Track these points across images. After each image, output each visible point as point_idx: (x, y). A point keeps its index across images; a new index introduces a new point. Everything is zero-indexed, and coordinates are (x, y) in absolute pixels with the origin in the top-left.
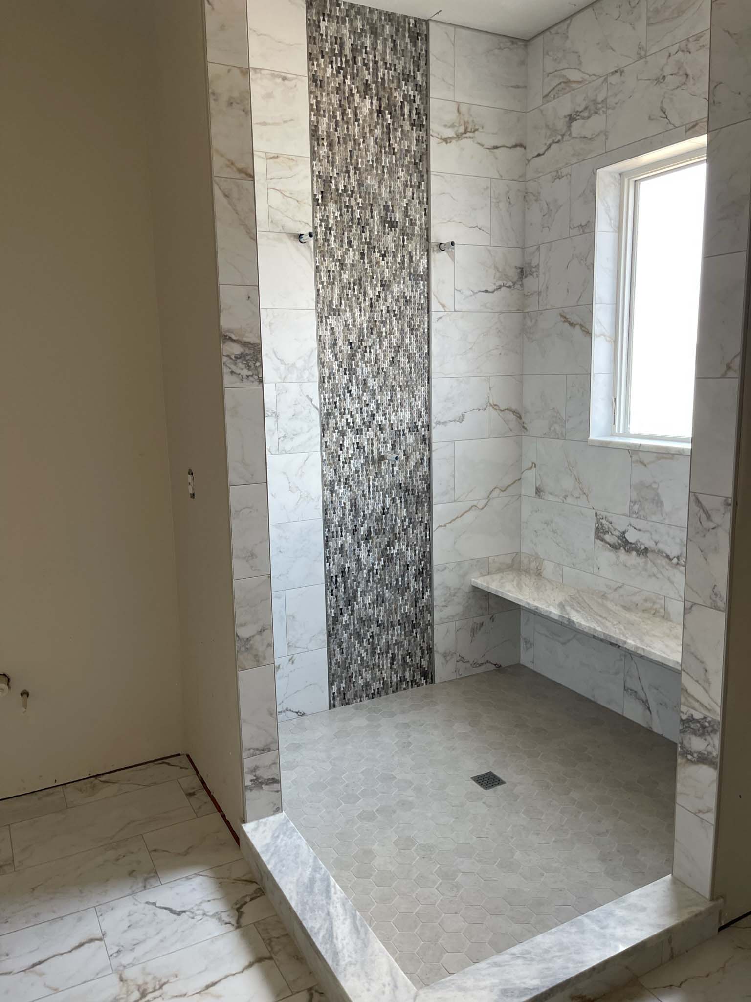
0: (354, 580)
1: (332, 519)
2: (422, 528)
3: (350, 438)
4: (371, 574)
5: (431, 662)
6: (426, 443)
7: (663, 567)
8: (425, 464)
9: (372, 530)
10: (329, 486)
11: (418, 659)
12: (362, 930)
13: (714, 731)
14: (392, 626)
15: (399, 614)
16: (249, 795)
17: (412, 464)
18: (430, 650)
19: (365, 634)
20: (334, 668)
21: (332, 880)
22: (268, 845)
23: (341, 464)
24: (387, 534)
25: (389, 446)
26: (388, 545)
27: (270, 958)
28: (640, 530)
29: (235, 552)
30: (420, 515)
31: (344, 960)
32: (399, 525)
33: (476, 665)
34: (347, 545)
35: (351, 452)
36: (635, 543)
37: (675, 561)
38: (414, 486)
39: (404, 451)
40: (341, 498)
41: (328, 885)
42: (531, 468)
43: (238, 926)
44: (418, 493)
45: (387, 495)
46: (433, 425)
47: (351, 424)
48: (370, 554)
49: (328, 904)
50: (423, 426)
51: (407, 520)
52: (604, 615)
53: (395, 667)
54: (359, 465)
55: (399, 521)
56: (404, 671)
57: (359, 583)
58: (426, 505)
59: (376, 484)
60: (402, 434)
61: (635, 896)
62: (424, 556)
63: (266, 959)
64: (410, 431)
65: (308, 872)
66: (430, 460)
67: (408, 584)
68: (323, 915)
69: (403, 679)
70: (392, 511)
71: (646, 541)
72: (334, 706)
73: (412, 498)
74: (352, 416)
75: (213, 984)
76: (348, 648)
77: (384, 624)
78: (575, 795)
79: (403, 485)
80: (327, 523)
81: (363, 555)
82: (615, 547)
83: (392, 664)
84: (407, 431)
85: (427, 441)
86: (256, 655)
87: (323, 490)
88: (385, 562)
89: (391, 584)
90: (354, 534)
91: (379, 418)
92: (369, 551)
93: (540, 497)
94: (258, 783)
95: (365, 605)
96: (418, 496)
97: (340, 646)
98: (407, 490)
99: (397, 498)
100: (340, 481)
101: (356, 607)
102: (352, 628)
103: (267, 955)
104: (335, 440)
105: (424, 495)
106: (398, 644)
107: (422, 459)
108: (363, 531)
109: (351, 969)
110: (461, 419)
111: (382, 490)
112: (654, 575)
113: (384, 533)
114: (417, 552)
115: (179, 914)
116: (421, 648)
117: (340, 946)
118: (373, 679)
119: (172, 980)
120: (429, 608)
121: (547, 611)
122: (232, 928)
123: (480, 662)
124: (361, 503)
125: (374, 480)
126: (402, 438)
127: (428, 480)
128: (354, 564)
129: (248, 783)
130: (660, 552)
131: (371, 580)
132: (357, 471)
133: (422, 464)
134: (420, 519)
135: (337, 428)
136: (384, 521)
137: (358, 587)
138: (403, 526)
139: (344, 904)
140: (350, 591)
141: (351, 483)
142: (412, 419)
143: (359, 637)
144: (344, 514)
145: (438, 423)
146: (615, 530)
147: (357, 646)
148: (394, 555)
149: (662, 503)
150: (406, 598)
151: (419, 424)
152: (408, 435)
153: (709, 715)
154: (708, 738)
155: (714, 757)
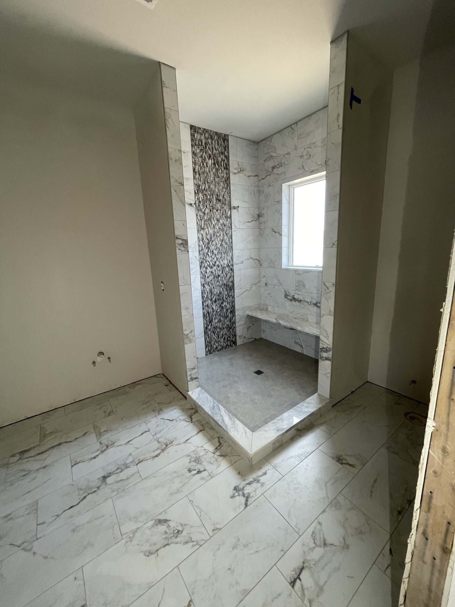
0: (212, 315)
1: (204, 296)
2: (232, 298)
3: (209, 270)
4: (217, 313)
5: (236, 339)
7: (306, 305)
8: (232, 277)
9: (217, 299)
10: (203, 285)
11: (232, 338)
12: (232, 418)
13: (330, 350)
14: (224, 329)
15: (226, 325)
16: (189, 383)
17: (228, 278)
18: (235, 335)
19: (216, 332)
20: (206, 343)
21: (220, 405)
22: (197, 398)
23: (206, 278)
25: (221, 272)
26: (222, 303)
27: (204, 430)
28: (298, 295)
29: (182, 307)
30: (231, 293)
31: (229, 427)
32: (225, 297)
33: (249, 339)
34: (209, 304)
35: (209, 274)
36: (297, 299)
37: (310, 303)
38: (229, 284)
39: (225, 273)
40: (207, 289)
41: (219, 407)
42: (263, 277)
43: (192, 422)
44: (230, 286)
45: (221, 288)
46: (234, 265)
47: (209, 265)
49: (220, 412)
50: (231, 265)
52: (289, 321)
53: (225, 341)
54: (212, 278)
55: (225, 296)
56: (228, 342)
57: (213, 316)
58: (233, 290)
59: (217, 284)
61: (308, 400)
62: (232, 306)
65: (212, 404)
67: (228, 315)
68: (220, 416)
69: (227, 345)
70: (223, 293)
71: (301, 298)
72: (207, 355)
73: (228, 288)
74: (209, 263)
75: (188, 440)
76: (211, 336)
77: (221, 328)
78: (285, 374)
79: (225, 284)
80: (203, 297)
81: (214, 307)
82: (291, 300)
83: (224, 340)
84: (226, 267)
85: (232, 270)
86: (190, 340)
87: (201, 287)
88: (221, 309)
89: (223, 315)
90: (211, 301)
91: (217, 263)
92: (216, 306)
93: (267, 286)
94: (192, 379)
95: (215, 323)
97: (208, 336)
98: (227, 286)
99: (224, 288)
100: (206, 283)
101: (213, 323)
102: (211, 330)
104: (204, 270)
105: (232, 287)
106: (226, 334)
107: (231, 276)
108: (214, 299)
109: (231, 429)
110: (242, 263)
111: (219, 286)
112: (304, 308)
113: (220, 300)
114: (230, 305)
115: (172, 420)
116: (233, 335)
117: (227, 423)
118: (219, 345)
119: (175, 440)
120: (234, 323)
121: (272, 321)
122: (190, 423)
123: (250, 338)
124: (213, 290)
125: (217, 283)
126: (225, 269)
127: (233, 282)
128: (211, 310)
129: (189, 379)
130: (305, 301)
131: (217, 315)
132: (211, 280)
133: (231, 277)
134: (231, 295)
135: (205, 266)
136: (220, 296)
137: (213, 317)
139: (225, 412)
140: (211, 319)
141: (210, 284)
142: (227, 263)
143: (214, 333)
144: (208, 294)
145: (235, 264)
146: (291, 295)
147: (213, 335)
148: (224, 306)
149: (305, 286)
150: (227, 320)
151: (230, 264)
152: (226, 268)
153: (328, 346)
154: (328, 353)
155: (330, 358)
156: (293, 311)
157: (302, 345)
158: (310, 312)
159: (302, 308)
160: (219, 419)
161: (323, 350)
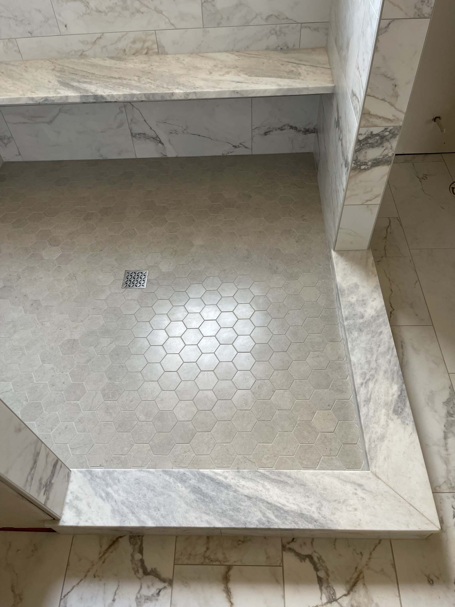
12: (283, 478)
13: (393, 136)
22: (113, 511)
27: (229, 568)
31: (313, 512)
41: (212, 479)
43: (170, 583)
49: (236, 491)
63: (227, 572)
68: (248, 503)
78: (198, 242)
103: (223, 569)
109: (326, 511)
117: (294, 507)
122: (169, 590)
153: (390, 125)
154: (386, 144)
155: (389, 157)
156: (99, 35)
157: (157, 136)
158: (167, 20)
159: (133, 14)
160: (264, 515)
161: (370, 141)
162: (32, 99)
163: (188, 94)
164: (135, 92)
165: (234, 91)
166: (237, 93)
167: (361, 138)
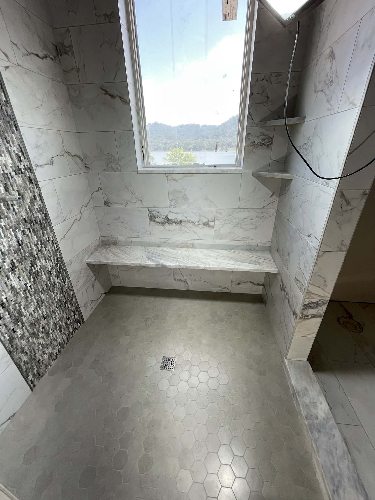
2: (51, 244)
4: (27, 291)
5: (80, 314)
6: (33, 183)
7: (191, 227)
8: (38, 199)
9: (15, 261)
11: (73, 317)
14: (53, 312)
15: (55, 303)
17: (28, 201)
18: (78, 308)
19: (38, 331)
20: (23, 368)
24: (28, 258)
26: (32, 266)
28: (176, 213)
30: (47, 236)
32: (35, 249)
36: (174, 220)
37: (197, 223)
38: (35, 218)
39: (17, 191)
42: (98, 191)
44: (40, 221)
45: (17, 230)
46: (34, 168)
48: (21, 279)
50: (25, 169)
51: (39, 243)
53: (63, 331)
55: (33, 246)
56: (68, 329)
57: (20, 303)
58: (48, 228)
60: (10, 177)
62: (57, 261)
64: (16, 174)
66: (40, 196)
67: (54, 283)
69: (69, 333)
70: (26, 241)
71: (180, 217)
72: (34, 386)
73: (37, 227)
77: (48, 315)
79: (27, 219)
81: (15, 283)
82: (162, 223)
83: (61, 331)
84: (13, 174)
85: (32, 181)
88: (34, 278)
89: (43, 289)
92: (18, 278)
93: (108, 206)
95: (30, 314)
96: (41, 224)
97: (22, 352)
98: (31, 222)
99: (26, 230)
101: (24, 319)
102: (27, 334)
105: (44, 222)
106: (61, 319)
107: (34, 196)
110: (52, 162)
112: (186, 232)
113: (26, 259)
114: (53, 261)
116: (73, 311)
118: (53, 349)
120: (71, 288)
121: (147, 264)
123: (99, 297)
126: (11, 180)
127: (43, 210)
128: (10, 294)
130: (188, 221)
131: (28, 295)
133: (35, 199)
134: (48, 239)
136: (22, 250)
137: (20, 306)
138: (38, 249)
140: (15, 313)
142: (14, 163)
143: (35, 335)
145: (37, 166)
146: (161, 215)
147: (35, 341)
148: (39, 270)
149: (188, 198)
150: (55, 291)
151: (22, 167)
152: (16, 177)
153: (322, 299)
154: (320, 308)
155: (321, 314)
156: (167, 239)
157: (186, 281)
158: (198, 236)
159: (184, 233)
161: (311, 305)
162: (133, 264)
163: (206, 268)
164: (181, 264)
165: (229, 268)
166: (230, 269)
167: (306, 303)
